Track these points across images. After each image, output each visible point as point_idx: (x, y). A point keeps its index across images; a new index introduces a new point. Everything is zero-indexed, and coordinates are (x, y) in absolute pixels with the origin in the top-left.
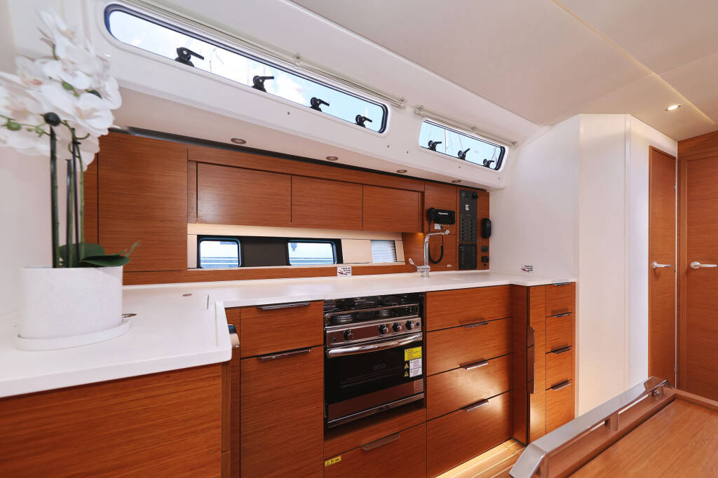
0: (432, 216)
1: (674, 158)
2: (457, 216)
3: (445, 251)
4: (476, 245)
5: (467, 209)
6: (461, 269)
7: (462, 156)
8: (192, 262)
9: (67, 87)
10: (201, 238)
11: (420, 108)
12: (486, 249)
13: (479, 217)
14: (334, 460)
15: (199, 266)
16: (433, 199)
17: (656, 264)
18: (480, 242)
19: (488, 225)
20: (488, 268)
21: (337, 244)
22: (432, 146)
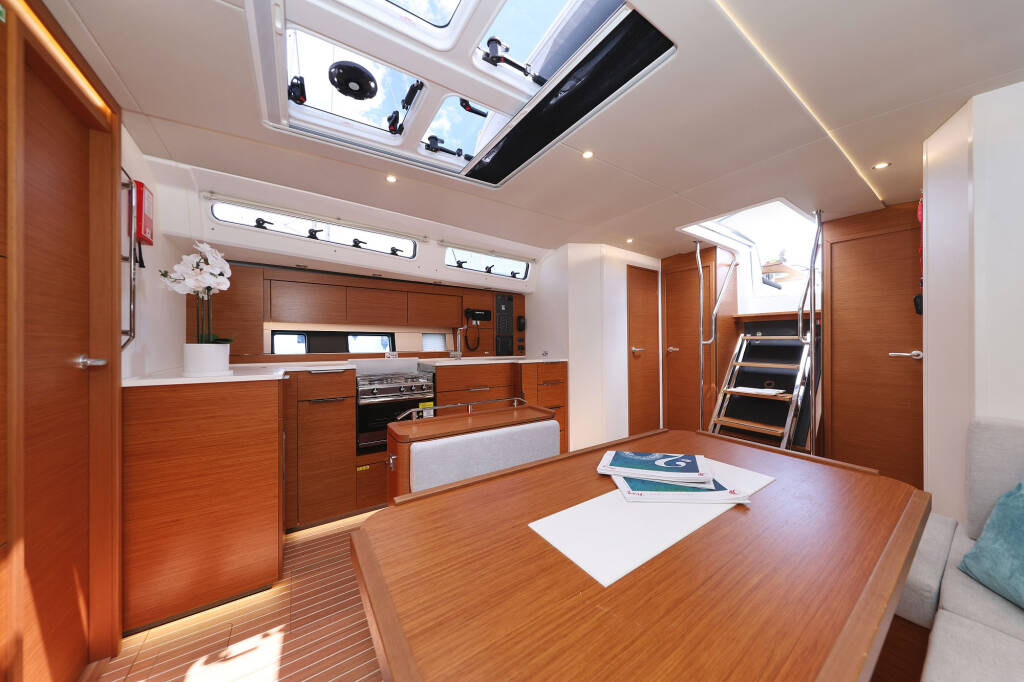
0: (470, 314)
1: (656, 272)
2: (494, 315)
3: (481, 342)
4: (512, 337)
5: (503, 308)
6: (497, 355)
7: (489, 270)
8: (267, 349)
9: (211, 274)
10: (274, 333)
11: (442, 241)
12: (522, 340)
13: (515, 315)
14: (364, 468)
15: (273, 352)
16: (470, 302)
17: (634, 349)
18: (516, 335)
19: (522, 321)
20: (524, 354)
21: (392, 336)
22: (460, 265)
